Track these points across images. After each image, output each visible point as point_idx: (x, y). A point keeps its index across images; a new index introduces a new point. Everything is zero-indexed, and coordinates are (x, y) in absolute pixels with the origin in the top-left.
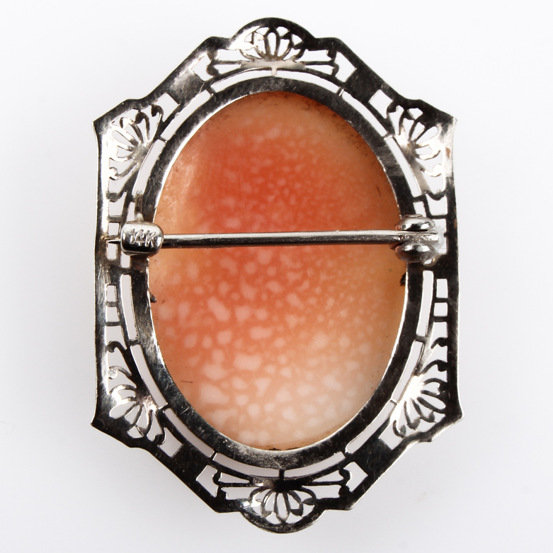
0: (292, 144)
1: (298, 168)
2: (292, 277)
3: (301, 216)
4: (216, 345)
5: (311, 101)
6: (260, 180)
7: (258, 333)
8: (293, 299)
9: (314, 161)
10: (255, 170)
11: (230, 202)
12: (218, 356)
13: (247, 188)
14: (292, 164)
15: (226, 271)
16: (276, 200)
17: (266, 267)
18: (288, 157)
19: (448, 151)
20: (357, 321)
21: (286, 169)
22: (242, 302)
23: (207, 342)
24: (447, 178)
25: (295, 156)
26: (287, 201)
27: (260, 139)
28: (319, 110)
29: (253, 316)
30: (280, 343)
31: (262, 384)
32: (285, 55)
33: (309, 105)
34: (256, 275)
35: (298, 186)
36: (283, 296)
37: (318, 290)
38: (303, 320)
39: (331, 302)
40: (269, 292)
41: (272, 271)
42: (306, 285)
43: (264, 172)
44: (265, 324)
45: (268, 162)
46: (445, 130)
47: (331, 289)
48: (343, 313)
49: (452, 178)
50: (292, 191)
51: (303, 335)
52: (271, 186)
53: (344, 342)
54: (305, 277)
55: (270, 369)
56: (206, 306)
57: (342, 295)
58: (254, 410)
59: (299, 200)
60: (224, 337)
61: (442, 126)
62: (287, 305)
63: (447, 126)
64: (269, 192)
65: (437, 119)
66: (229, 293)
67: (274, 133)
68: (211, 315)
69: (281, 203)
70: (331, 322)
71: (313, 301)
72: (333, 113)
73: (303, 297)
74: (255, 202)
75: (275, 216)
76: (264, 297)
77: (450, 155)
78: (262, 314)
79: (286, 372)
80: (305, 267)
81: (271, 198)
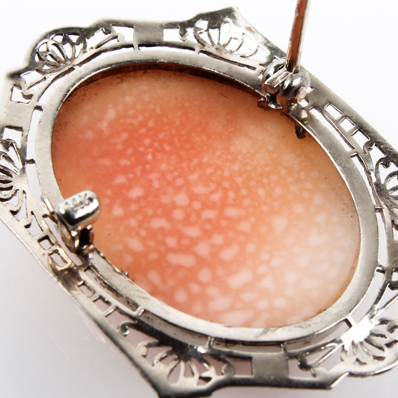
0: (131, 112)
1: (151, 124)
2: (216, 197)
3: (183, 153)
4: (203, 285)
5: (119, 75)
6: (130, 151)
7: (228, 254)
8: (231, 212)
9: (159, 111)
10: (120, 147)
11: (120, 180)
12: (213, 291)
13: (125, 162)
14: (143, 124)
15: (161, 230)
16: (154, 156)
17: (190, 205)
18: (136, 122)
19: (249, 29)
20: (293, 188)
21: (143, 131)
22: (194, 241)
23: (195, 288)
24: (265, 45)
25: (141, 118)
26: (163, 150)
27: (104, 125)
28: (131, 76)
29: (213, 246)
30: (251, 248)
31: (267, 283)
32: (74, 53)
33: (120, 78)
34: (187, 217)
35: (161, 135)
36: (221, 215)
37: (244, 192)
38: (252, 219)
39: (261, 192)
40: (209, 221)
41: (197, 205)
42: (231, 195)
43: (127, 144)
44: (227, 244)
45: (125, 136)
46: (233, 17)
47: (252, 183)
48: (278, 191)
49: (268, 42)
50: (162, 142)
51: (263, 229)
52: (142, 149)
53: (298, 208)
54: (225, 190)
55: (262, 269)
56: (169, 265)
57: (265, 181)
58: (280, 303)
59: (171, 144)
60: (205, 275)
61: (229, 17)
62: (229, 219)
63: (233, 15)
64: (144, 154)
65: (222, 17)
66: (179, 243)
67: (111, 114)
68: (179, 267)
69: (160, 156)
70: (276, 204)
71: (246, 202)
72: (143, 71)
73: (237, 204)
74: (139, 168)
75: (164, 167)
76: (208, 227)
77: (253, 30)
78: (218, 239)
79: (276, 262)
80: (219, 184)
81: (149, 157)
